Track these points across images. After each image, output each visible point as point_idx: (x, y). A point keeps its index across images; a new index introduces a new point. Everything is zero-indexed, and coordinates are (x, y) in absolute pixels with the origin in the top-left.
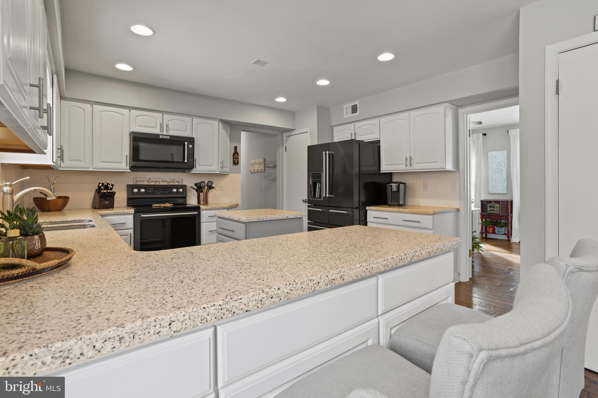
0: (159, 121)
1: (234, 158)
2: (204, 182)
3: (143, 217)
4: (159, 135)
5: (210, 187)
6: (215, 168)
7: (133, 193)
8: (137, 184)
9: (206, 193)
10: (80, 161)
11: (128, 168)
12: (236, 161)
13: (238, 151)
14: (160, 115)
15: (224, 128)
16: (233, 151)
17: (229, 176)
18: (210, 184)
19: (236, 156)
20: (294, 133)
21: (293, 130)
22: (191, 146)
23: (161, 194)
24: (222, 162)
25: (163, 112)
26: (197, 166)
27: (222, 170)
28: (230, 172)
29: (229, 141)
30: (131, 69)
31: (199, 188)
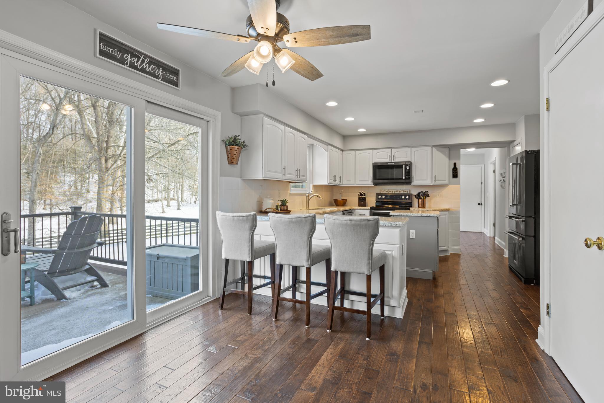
0: (389, 154)
1: (453, 172)
2: (423, 192)
3: (373, 212)
4: (387, 163)
5: (428, 195)
6: (429, 182)
7: (378, 198)
8: (382, 193)
9: (423, 200)
11: (372, 183)
12: (455, 175)
13: (457, 167)
14: (390, 150)
15: (438, 150)
16: (453, 167)
17: (448, 186)
18: (426, 193)
19: (454, 170)
21: (515, 141)
22: (407, 168)
23: (395, 199)
24: (435, 177)
25: (391, 148)
26: (415, 181)
27: (435, 183)
28: (449, 183)
29: (447, 159)
30: (365, 130)
31: (418, 196)
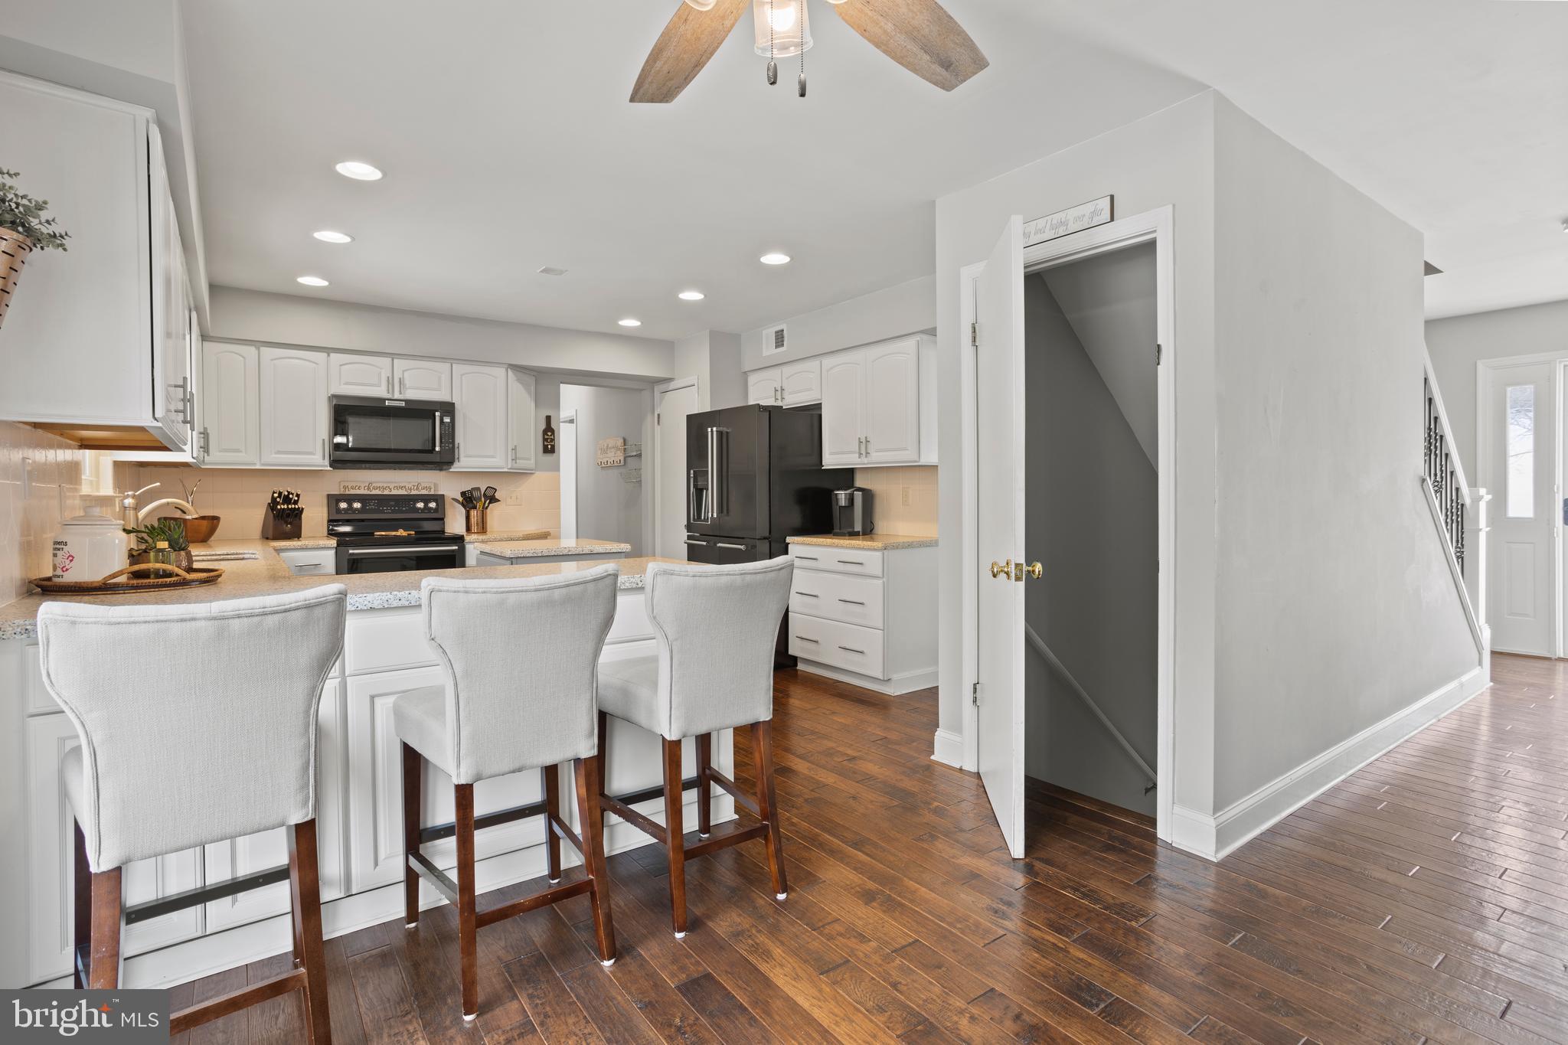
0: (385, 373)
1: (545, 440)
2: (478, 489)
3: (353, 554)
4: (384, 400)
5: (493, 499)
6: (499, 462)
7: (339, 511)
8: (347, 492)
9: (483, 511)
10: (238, 451)
11: (327, 462)
12: (549, 446)
13: (553, 426)
14: (388, 360)
15: (519, 380)
16: (543, 426)
17: (534, 476)
18: (490, 493)
19: (548, 435)
20: (672, 385)
21: (670, 380)
22: (447, 420)
23: (393, 512)
24: (514, 449)
25: (393, 356)
26: (462, 459)
27: (515, 466)
28: (537, 468)
29: (533, 405)
30: (325, 283)
31: (468, 500)
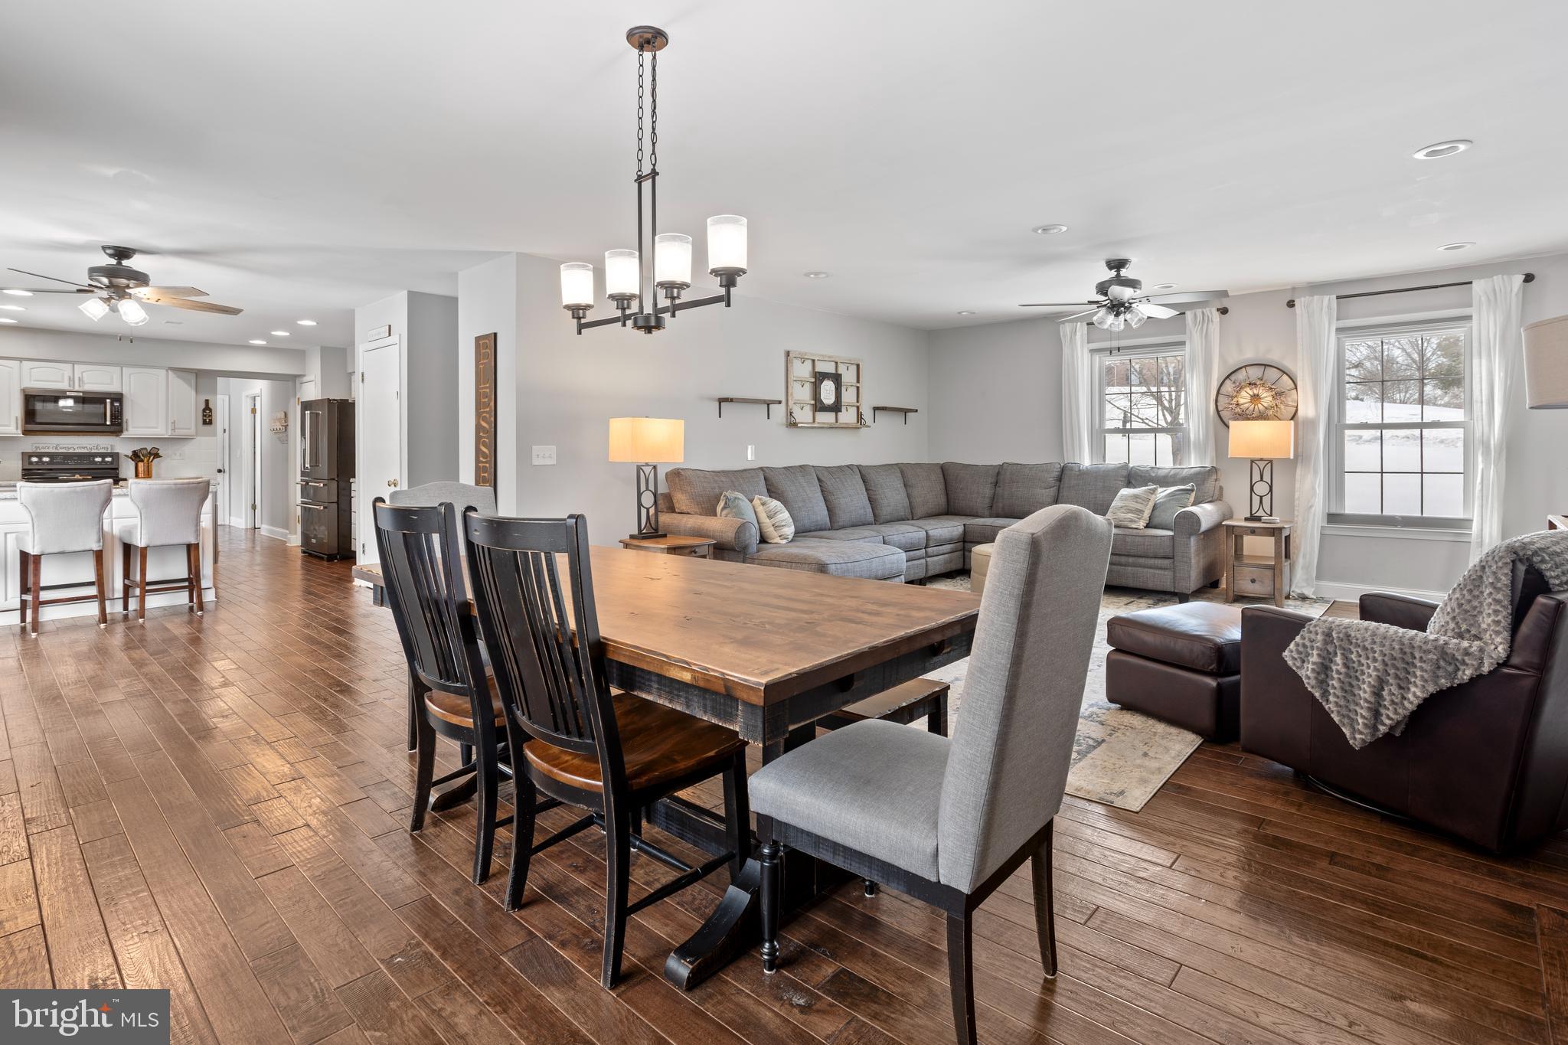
0: (68, 374)
1: (204, 416)
2: (145, 449)
4: (67, 391)
5: (157, 456)
6: (161, 430)
7: (31, 463)
8: (38, 451)
9: (149, 463)
11: (20, 431)
12: (207, 420)
13: (210, 406)
14: (69, 366)
15: (178, 377)
16: (203, 406)
17: (194, 441)
18: (154, 451)
19: (206, 412)
20: (305, 379)
21: (304, 376)
22: (117, 404)
23: (78, 463)
24: (174, 423)
25: (74, 363)
26: (130, 429)
27: (175, 434)
28: (197, 434)
29: (193, 393)
30: (13, 322)
31: (136, 456)
